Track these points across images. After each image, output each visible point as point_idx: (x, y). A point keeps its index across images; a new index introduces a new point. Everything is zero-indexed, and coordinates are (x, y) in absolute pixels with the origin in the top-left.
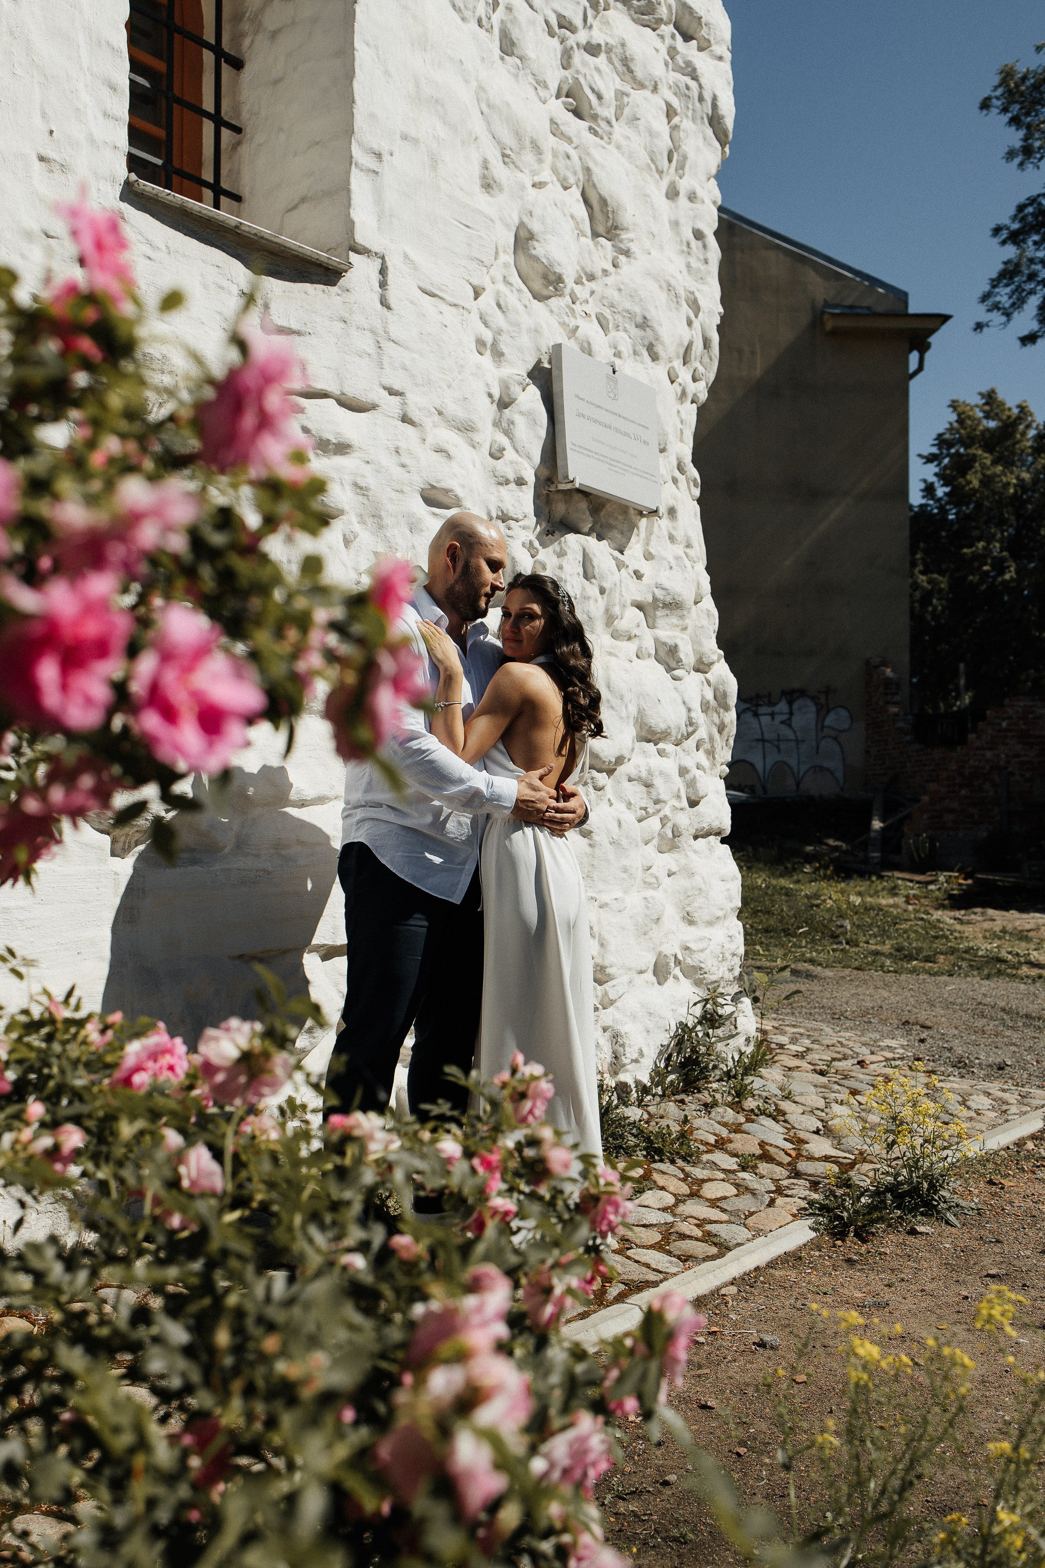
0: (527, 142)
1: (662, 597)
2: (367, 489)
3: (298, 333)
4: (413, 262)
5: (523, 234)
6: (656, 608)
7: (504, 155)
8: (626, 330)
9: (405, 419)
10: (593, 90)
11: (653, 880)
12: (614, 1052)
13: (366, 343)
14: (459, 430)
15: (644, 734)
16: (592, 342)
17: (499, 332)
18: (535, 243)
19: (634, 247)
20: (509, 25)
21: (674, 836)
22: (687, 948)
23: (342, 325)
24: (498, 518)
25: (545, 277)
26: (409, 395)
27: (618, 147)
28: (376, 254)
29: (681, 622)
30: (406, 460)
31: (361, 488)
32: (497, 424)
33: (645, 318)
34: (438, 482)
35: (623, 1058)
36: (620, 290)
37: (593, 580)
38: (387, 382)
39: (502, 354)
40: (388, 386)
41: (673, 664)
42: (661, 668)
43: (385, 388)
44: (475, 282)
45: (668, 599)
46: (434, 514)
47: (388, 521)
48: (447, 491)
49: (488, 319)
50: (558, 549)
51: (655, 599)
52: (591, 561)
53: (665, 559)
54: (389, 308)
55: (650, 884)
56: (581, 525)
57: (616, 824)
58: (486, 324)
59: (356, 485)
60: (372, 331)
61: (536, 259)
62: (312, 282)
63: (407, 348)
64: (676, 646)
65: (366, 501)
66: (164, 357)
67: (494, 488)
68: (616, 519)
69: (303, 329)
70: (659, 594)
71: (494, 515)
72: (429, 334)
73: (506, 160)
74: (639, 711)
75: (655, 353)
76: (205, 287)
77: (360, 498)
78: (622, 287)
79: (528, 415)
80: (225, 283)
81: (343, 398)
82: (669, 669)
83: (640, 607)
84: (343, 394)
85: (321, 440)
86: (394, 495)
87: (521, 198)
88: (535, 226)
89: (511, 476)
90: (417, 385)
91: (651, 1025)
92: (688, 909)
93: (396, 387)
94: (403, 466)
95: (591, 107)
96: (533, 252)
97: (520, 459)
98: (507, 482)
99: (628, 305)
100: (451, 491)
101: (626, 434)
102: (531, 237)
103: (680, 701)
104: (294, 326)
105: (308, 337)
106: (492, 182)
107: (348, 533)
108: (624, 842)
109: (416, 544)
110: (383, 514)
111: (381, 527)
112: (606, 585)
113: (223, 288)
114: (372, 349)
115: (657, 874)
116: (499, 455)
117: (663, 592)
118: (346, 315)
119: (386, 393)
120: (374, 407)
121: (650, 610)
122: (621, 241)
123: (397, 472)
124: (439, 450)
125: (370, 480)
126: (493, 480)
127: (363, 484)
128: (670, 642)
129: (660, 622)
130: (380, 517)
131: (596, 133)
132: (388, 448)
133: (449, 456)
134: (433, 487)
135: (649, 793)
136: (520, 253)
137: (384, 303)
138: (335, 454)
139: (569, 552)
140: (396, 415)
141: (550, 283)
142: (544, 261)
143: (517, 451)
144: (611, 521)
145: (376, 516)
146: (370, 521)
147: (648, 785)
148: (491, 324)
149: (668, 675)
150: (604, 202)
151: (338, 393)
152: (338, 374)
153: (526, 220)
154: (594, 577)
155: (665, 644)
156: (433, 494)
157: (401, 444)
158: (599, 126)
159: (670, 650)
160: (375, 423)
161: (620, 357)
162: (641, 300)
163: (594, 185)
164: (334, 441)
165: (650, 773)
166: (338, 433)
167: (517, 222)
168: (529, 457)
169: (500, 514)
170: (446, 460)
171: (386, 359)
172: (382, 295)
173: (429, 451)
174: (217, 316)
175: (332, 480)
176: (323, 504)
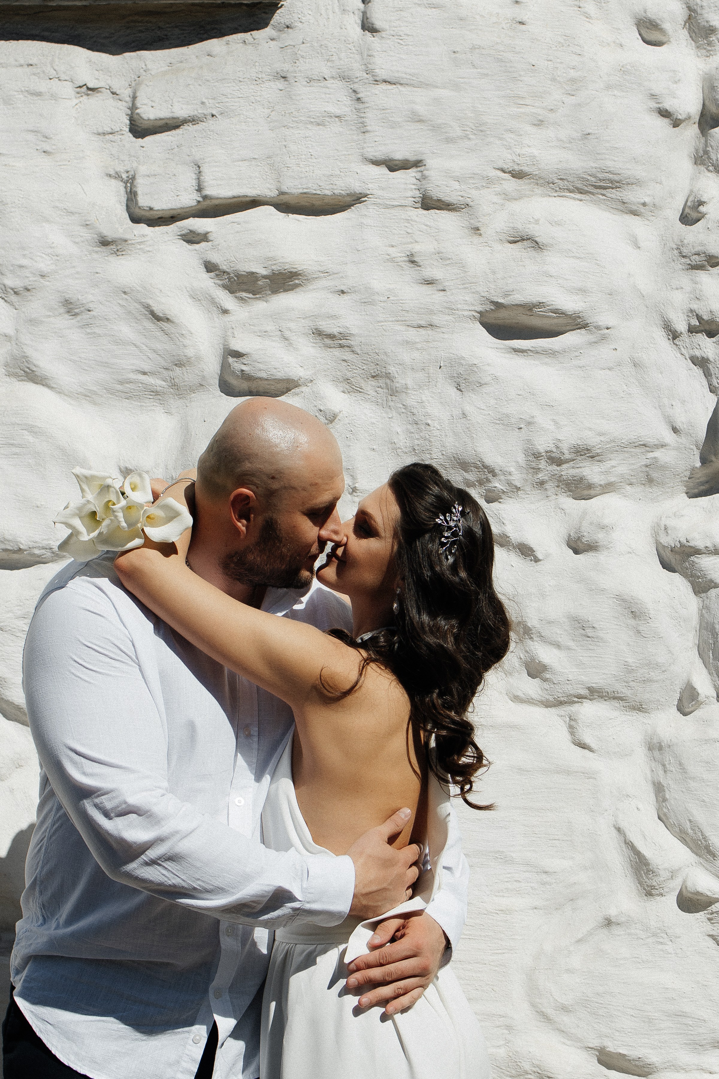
2: (343, 336)
3: (193, 120)
9: (427, 203)
13: (334, 99)
14: (581, 192)
23: (281, 84)
24: (692, 330)
26: (431, 162)
30: (431, 272)
31: (331, 337)
34: (506, 295)
38: (379, 152)
39: (711, 31)
43: (376, 163)
46: (516, 350)
47: (404, 379)
48: (529, 308)
54: (373, 30)
59: (319, 333)
60: (344, 77)
62: (220, 34)
63: (417, 85)
65: (348, 355)
67: (683, 278)
69: (201, 111)
71: (681, 326)
72: (473, 48)
76: (6, 101)
77: (337, 353)
80: (43, 86)
81: (285, 198)
84: (282, 193)
85: (238, 276)
86: (412, 334)
90: (449, 140)
93: (399, 155)
94: (429, 282)
98: (715, 263)
100: (540, 305)
104: (181, 111)
105: (211, 121)
110: (392, 369)
111: (393, 392)
113: (39, 94)
116: (694, 215)
118: (287, 67)
119: (384, 170)
123: (413, 295)
124: (518, 239)
126: (679, 265)
127: (335, 331)
130: (388, 376)
132: (393, 260)
133: (538, 246)
134: (498, 306)
137: (367, 24)
138: (275, 291)
140: (410, 202)
145: (381, 376)
146: (369, 386)
151: (274, 193)
152: (272, 164)
156: (503, 316)
157: (417, 248)
160: (361, 225)
164: (264, 272)
166: (269, 259)
169: (695, 322)
170: (532, 253)
171: (371, 118)
172: (364, 13)
173: (498, 247)
174: (31, 137)
175: (264, 334)
176: (245, 376)
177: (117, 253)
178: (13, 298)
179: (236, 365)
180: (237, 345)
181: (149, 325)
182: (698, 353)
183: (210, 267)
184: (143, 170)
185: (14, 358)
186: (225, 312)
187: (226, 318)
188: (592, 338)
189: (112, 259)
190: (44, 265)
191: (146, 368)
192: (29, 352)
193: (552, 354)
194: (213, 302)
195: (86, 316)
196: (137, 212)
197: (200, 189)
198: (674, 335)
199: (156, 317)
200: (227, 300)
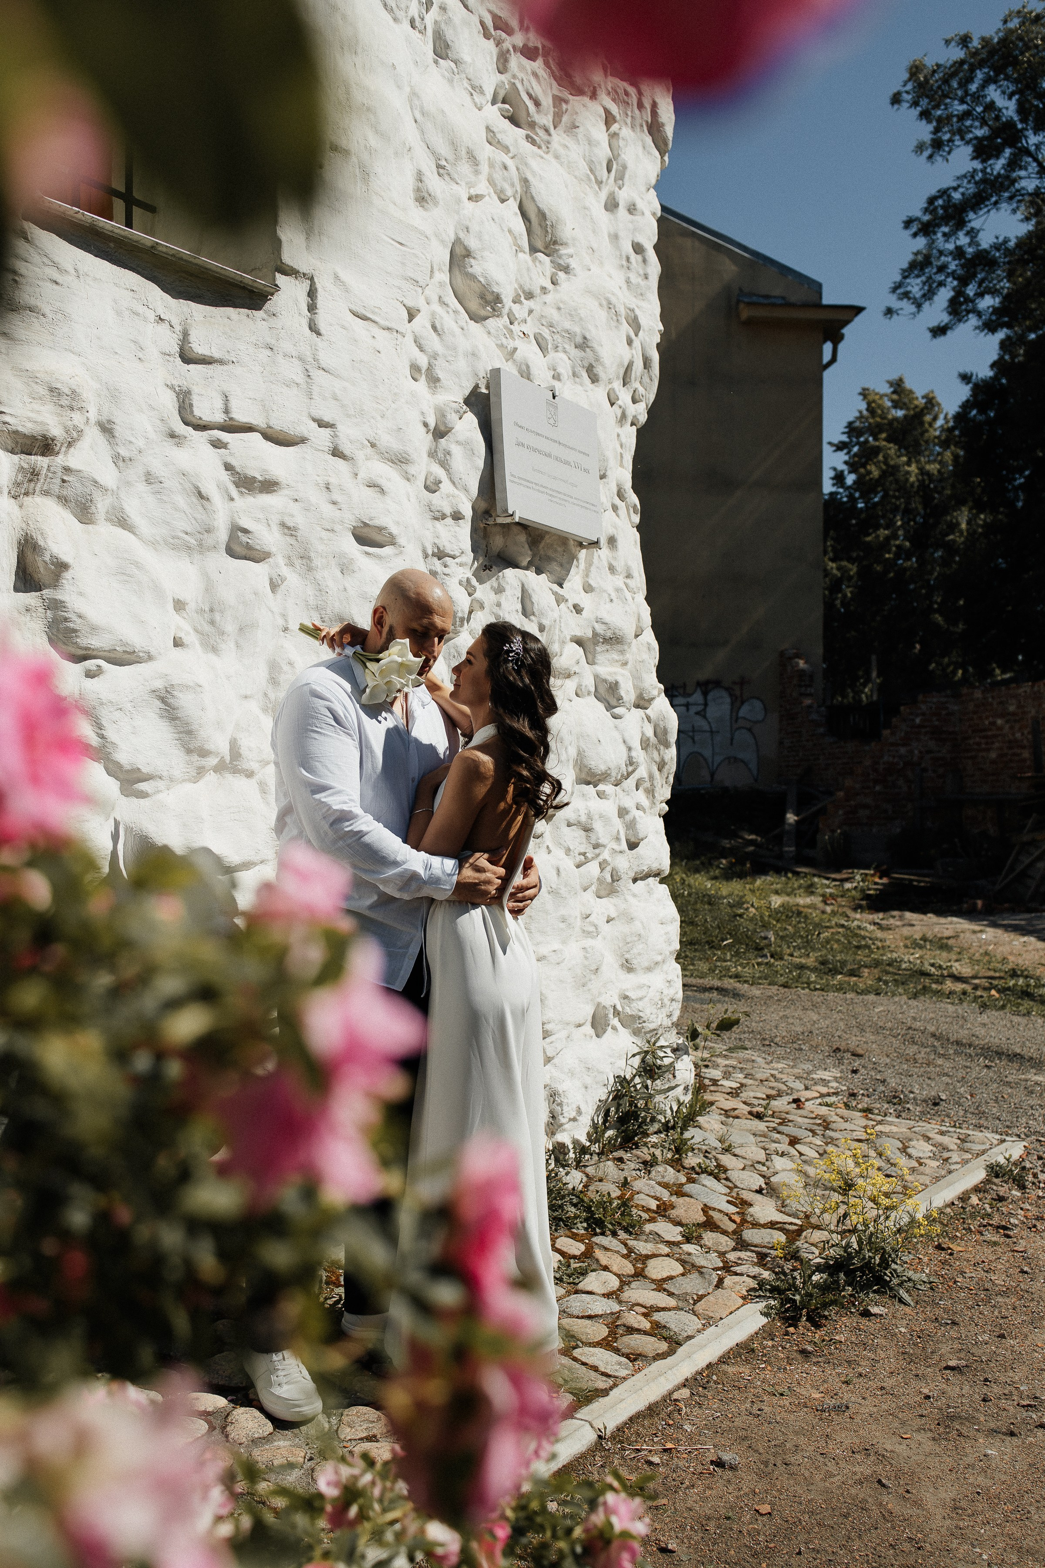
0: (464, 153)
1: (602, 632)
2: (295, 529)
3: (221, 362)
4: (343, 283)
5: (459, 250)
6: (596, 644)
7: (439, 166)
8: (565, 352)
9: (336, 453)
10: (530, 96)
11: (592, 929)
12: (551, 1112)
13: (294, 372)
14: (394, 463)
15: (583, 776)
16: (530, 364)
17: (435, 356)
18: (472, 260)
19: (573, 263)
20: (443, 26)
21: (613, 881)
22: (626, 997)
23: (269, 352)
24: (433, 555)
25: (482, 297)
26: (340, 427)
27: (557, 157)
28: (304, 275)
29: (621, 657)
30: (336, 497)
31: (289, 528)
32: (432, 454)
33: (585, 338)
34: (371, 519)
35: (561, 1117)
36: (559, 309)
37: (532, 617)
38: (317, 414)
39: (438, 380)
40: (317, 417)
41: (613, 702)
42: (601, 707)
43: (314, 420)
44: (410, 304)
45: (609, 634)
46: (367, 553)
47: (317, 562)
48: (380, 529)
49: (423, 342)
50: (495, 585)
51: (595, 634)
52: (530, 597)
53: (605, 591)
54: (318, 334)
55: (589, 933)
56: (520, 558)
57: (555, 873)
58: (421, 348)
59: (283, 525)
60: (300, 359)
61: (473, 277)
62: (235, 306)
63: (337, 376)
64: (617, 683)
65: (293, 542)
66: (74, 392)
67: (430, 524)
68: (556, 551)
69: (226, 357)
70: (600, 628)
71: (430, 552)
72: (361, 361)
73: (441, 171)
74: (579, 753)
75: (595, 375)
76: (119, 313)
77: (288, 538)
78: (562, 306)
79: (466, 444)
80: (141, 309)
81: (269, 431)
82: (609, 707)
83: (579, 642)
84: (270, 427)
85: (246, 477)
86: (324, 534)
87: (458, 213)
88: (472, 243)
89: (448, 511)
90: (348, 416)
91: (589, 1080)
92: (627, 956)
93: (327, 418)
94: (334, 503)
95: (528, 114)
96: (470, 270)
97: (456, 492)
98: (444, 517)
99: (567, 325)
100: (385, 528)
101: (567, 463)
102: (468, 254)
103: (621, 740)
104: (217, 355)
105: (231, 366)
106: (426, 195)
107: (275, 576)
108: (563, 891)
109: (347, 585)
110: (312, 555)
111: (310, 569)
112: (545, 622)
113: (137, 314)
114: (300, 378)
115: (596, 922)
116: (434, 487)
117: (603, 627)
118: (273, 342)
119: (315, 425)
120: (303, 440)
121: (590, 646)
122: (560, 257)
123: (328, 510)
124: (372, 485)
125: (299, 519)
126: (429, 515)
127: (291, 524)
128: (610, 679)
129: (600, 658)
130: (309, 558)
131: (533, 142)
132: (318, 485)
133: (382, 491)
134: (366, 525)
135: (588, 838)
136: (456, 272)
137: (313, 328)
138: (261, 492)
139: (507, 587)
140: (326, 449)
141: (487, 303)
142: (482, 280)
143: (454, 483)
144: (550, 553)
145: (305, 557)
146: (298, 562)
147: (587, 830)
148: (426, 348)
149: (608, 714)
150: (542, 215)
151: (264, 426)
152: (264, 406)
153: (462, 235)
154: (533, 614)
155: (605, 681)
156: (365, 532)
157: (331, 480)
158: (537, 134)
159: (611, 687)
160: (304, 458)
161: (559, 380)
162: (581, 319)
163: (533, 198)
164: (260, 478)
165: (589, 816)
166: (265, 470)
167: (452, 237)
168: (466, 490)
169: (436, 550)
170: (379, 495)
171: (315, 389)
172: (310, 319)
173: (361, 486)
174: (132, 345)
175: (258, 520)
176: (248, 547)
177: (178, 445)
178: (121, 464)
179: (244, 538)
180: (240, 523)
181: (194, 500)
182: (433, 568)
183: (228, 467)
184: (195, 390)
185: (114, 508)
186: (232, 499)
187: (232, 504)
188: (396, 552)
189: (175, 448)
190: (141, 443)
191: (189, 530)
192: (126, 506)
193: (379, 557)
194: (227, 491)
195: (157, 486)
196: (190, 418)
197: (227, 411)
198: (426, 556)
199: (201, 496)
200: (234, 492)
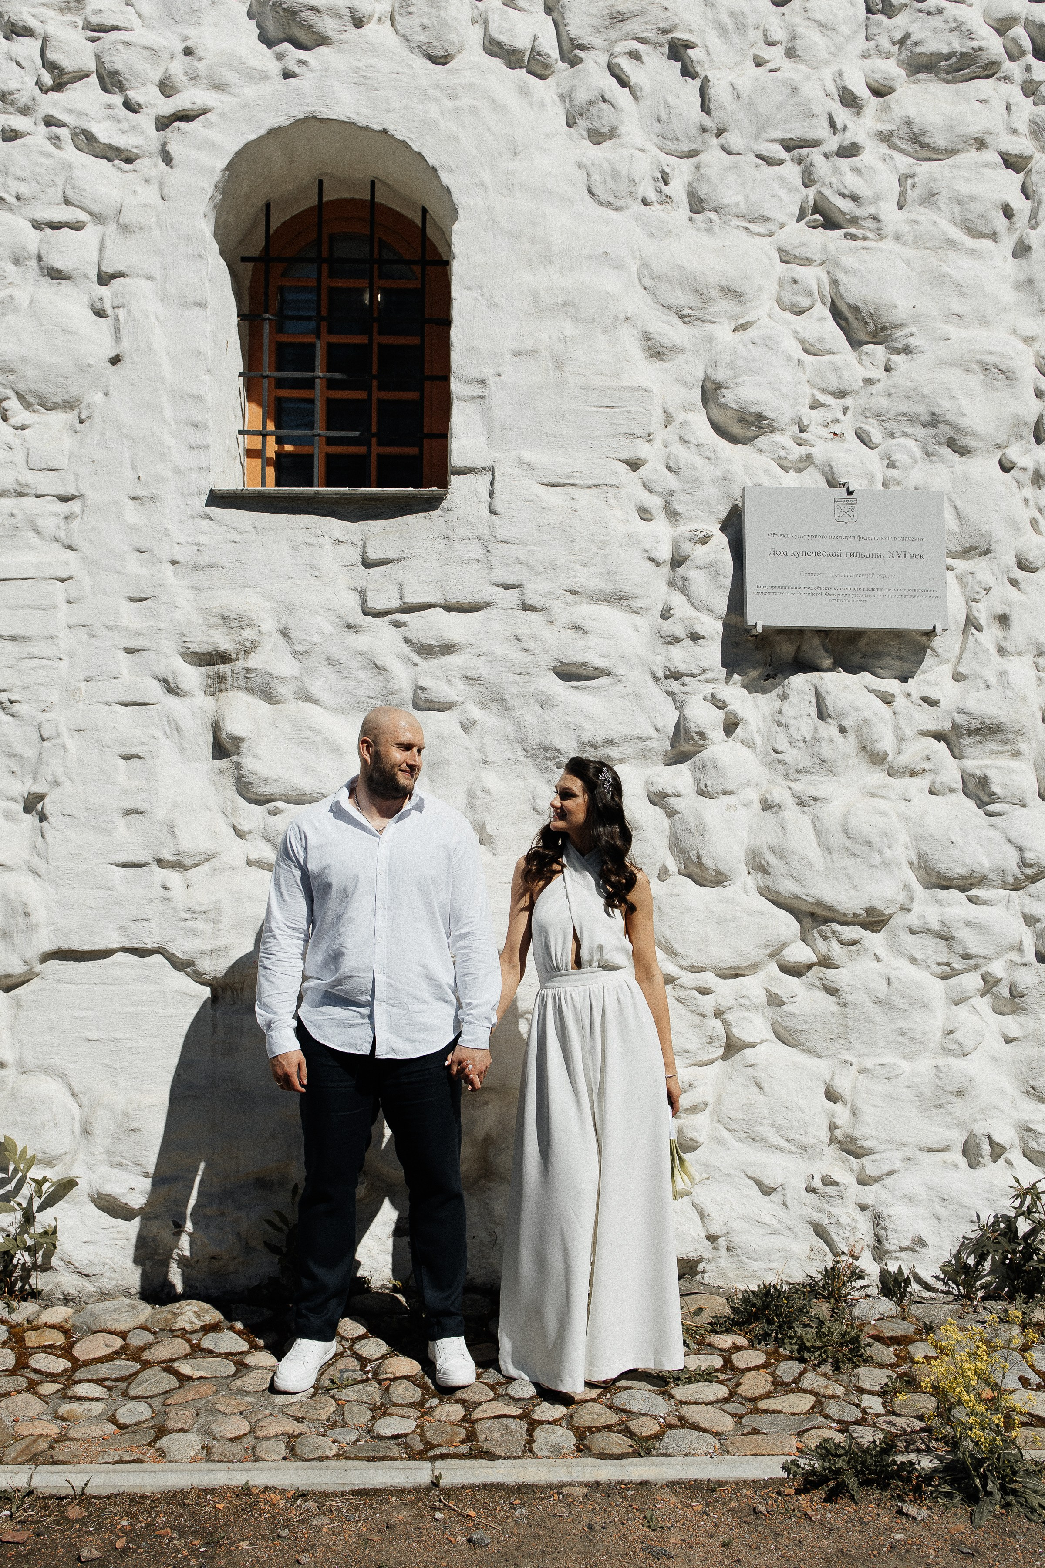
0: (714, 293)
1: (964, 723)
2: (480, 679)
3: (397, 560)
4: (528, 464)
5: (709, 386)
6: (960, 736)
7: (681, 317)
8: (906, 435)
9: (525, 607)
10: (843, 196)
11: (955, 1047)
13: (475, 550)
14: (608, 601)
15: (934, 880)
16: (834, 464)
17: (670, 493)
18: (724, 391)
19: (913, 341)
20: (695, 185)
21: (1013, 996)
22: (1029, 1130)
23: (445, 541)
24: (666, 677)
25: (741, 420)
26: (527, 585)
27: (897, 238)
28: (484, 469)
29: (1008, 747)
30: (528, 644)
31: (474, 679)
32: (671, 583)
33: (933, 414)
34: (568, 658)
35: (885, 1243)
36: (890, 395)
37: (829, 720)
38: (499, 580)
39: (678, 514)
40: (499, 581)
41: (986, 799)
42: (971, 804)
43: (497, 585)
44: (626, 456)
45: (974, 724)
46: (573, 687)
47: (513, 702)
48: (580, 665)
49: (651, 485)
50: (781, 692)
51: (955, 726)
52: (824, 699)
53: (981, 677)
54: (496, 514)
55: (950, 1051)
56: (819, 661)
57: (884, 982)
58: (651, 491)
59: (467, 677)
60: (480, 539)
61: (725, 406)
62: (412, 512)
63: (521, 544)
64: (985, 777)
65: (482, 689)
66: (241, 616)
67: (663, 649)
68: (887, 645)
69: (402, 555)
70: (960, 719)
71: (660, 675)
72: (550, 524)
73: (687, 320)
74: (920, 856)
75: (963, 447)
76: (295, 548)
77: (476, 688)
78: (893, 391)
79: (711, 568)
80: (315, 540)
81: (448, 604)
82: (981, 804)
83: (939, 737)
84: (450, 601)
85: (423, 646)
86: (517, 678)
87: (710, 351)
88: (720, 375)
89: (681, 632)
90: (538, 574)
91: (942, 1212)
92: (1034, 1083)
93: (510, 582)
94: (526, 650)
95: (844, 214)
96: (722, 400)
97: (698, 613)
98: (677, 640)
99: (904, 408)
100: (585, 663)
101: (872, 555)
102: (718, 386)
103: (1004, 840)
104: (391, 555)
105: (407, 562)
106: (661, 349)
107: (464, 720)
108: (898, 1002)
109: (547, 718)
110: (506, 697)
111: (507, 709)
112: (845, 723)
113: (312, 545)
114: (479, 553)
115: (961, 1040)
116: (668, 615)
117: (966, 717)
118: (449, 532)
119: (501, 589)
120: (487, 605)
121: (953, 738)
122: (895, 341)
123: (517, 657)
124: (574, 627)
125: (483, 669)
126: (659, 642)
127: (475, 676)
128: (979, 773)
129: (969, 751)
130: (504, 700)
131: (854, 238)
132: (506, 638)
133: (584, 631)
134: (563, 663)
135: (950, 947)
136: (711, 405)
137: (492, 511)
138: (442, 654)
139: (791, 694)
140: (516, 606)
141: (750, 424)
142: (734, 406)
143: (694, 606)
144: (880, 648)
145: (500, 700)
146: (494, 706)
147: (947, 938)
148: (657, 489)
149: (981, 812)
150: (856, 309)
151: (442, 601)
152: (441, 586)
153: (710, 371)
154: (829, 716)
155: (973, 776)
156: (566, 669)
157: (520, 632)
158: (862, 227)
159: (979, 782)
160: (489, 619)
161: (894, 467)
162: (924, 396)
163: (842, 296)
164: (437, 644)
165: (943, 923)
166: (439, 637)
167: (701, 375)
168: (709, 610)
169: (668, 673)
170: (581, 635)
171: (495, 561)
172: (491, 504)
173: (563, 631)
174: (308, 568)
175: (437, 678)
176: (427, 701)
177: (356, 632)
178: (300, 657)
179: (422, 694)
180: (422, 683)
181: (375, 672)
182: (669, 689)
183: (407, 641)
184: (370, 587)
185: (300, 689)
186: (416, 665)
187: (416, 668)
188: (613, 681)
189: (354, 635)
190: (316, 638)
191: (372, 695)
192: (308, 686)
193: (591, 689)
194: (409, 659)
195: (339, 666)
196: (368, 610)
197: (401, 598)
198: (657, 680)
199: (378, 668)
200: (417, 659)
